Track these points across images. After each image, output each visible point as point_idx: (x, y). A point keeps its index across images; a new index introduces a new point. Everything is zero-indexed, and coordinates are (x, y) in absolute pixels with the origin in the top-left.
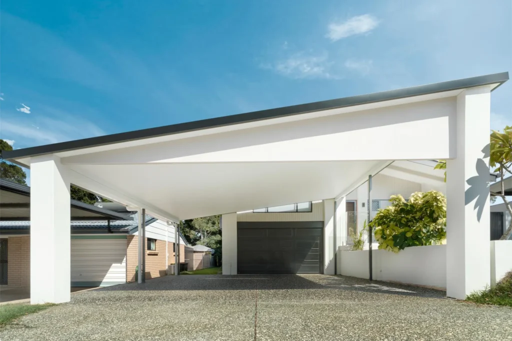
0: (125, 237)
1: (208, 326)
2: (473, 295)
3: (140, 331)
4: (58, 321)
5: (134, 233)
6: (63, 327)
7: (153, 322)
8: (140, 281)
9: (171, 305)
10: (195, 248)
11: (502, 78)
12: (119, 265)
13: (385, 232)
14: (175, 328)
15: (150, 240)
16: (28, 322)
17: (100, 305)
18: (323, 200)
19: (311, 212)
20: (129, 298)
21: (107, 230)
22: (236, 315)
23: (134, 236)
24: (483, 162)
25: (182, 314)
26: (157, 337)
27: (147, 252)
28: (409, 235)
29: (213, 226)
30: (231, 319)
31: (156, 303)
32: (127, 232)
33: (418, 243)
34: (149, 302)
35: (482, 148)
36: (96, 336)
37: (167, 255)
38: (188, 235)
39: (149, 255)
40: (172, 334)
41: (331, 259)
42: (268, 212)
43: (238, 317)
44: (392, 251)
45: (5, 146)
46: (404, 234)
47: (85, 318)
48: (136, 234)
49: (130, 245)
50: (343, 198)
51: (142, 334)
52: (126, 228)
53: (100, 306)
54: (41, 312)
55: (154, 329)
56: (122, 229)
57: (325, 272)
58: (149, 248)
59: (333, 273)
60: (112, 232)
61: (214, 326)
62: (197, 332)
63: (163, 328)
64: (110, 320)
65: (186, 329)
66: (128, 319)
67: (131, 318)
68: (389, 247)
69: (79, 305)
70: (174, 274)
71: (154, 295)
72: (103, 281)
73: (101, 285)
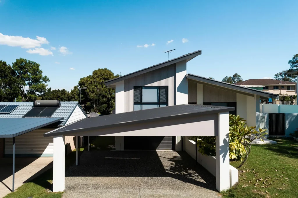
2: (223, 191)
8: (77, 164)
12: (52, 144)
35: (226, 135)
72: (43, 153)
73: (42, 156)
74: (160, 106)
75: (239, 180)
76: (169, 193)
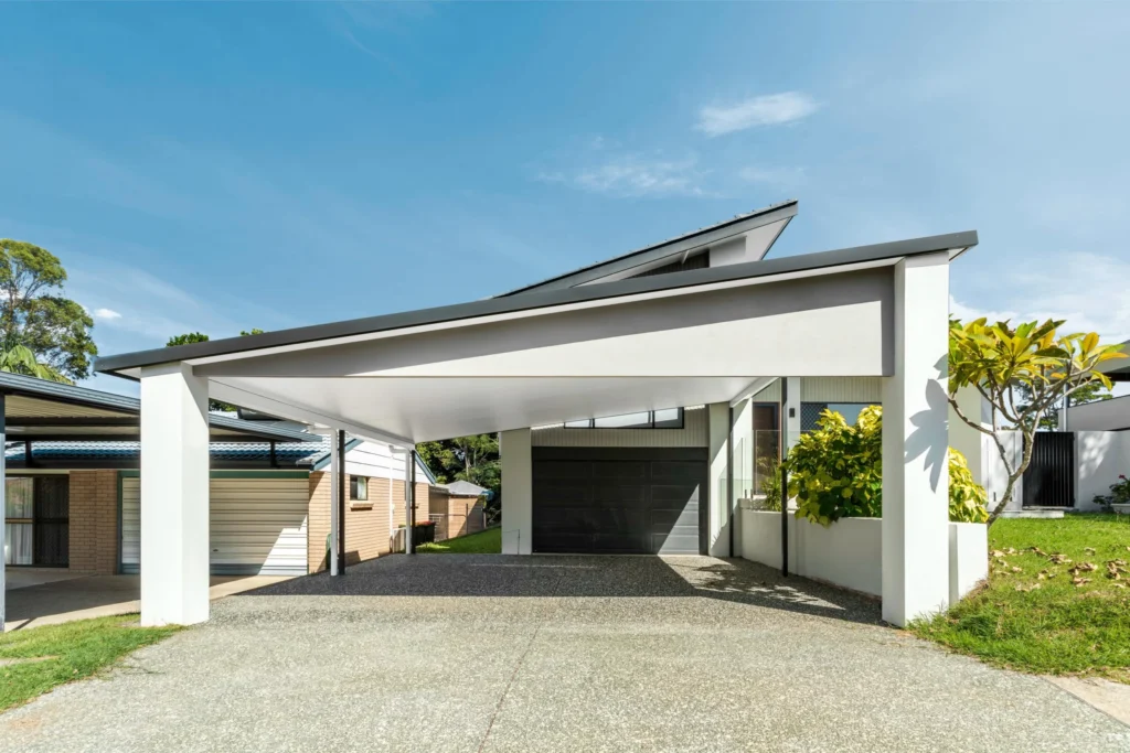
0: (306, 476)
1: (440, 677)
2: (918, 620)
3: (332, 684)
4: (197, 662)
5: (323, 467)
6: (208, 674)
7: (353, 668)
8: (334, 571)
9: (387, 632)
10: (451, 488)
11: (967, 241)
12: (295, 530)
13: (806, 484)
14: (387, 680)
15: (354, 479)
16: (148, 663)
17: (263, 628)
18: (707, 406)
19: (683, 427)
20: (315, 614)
21: (269, 463)
22: (491, 657)
23: (323, 473)
24: (938, 385)
25: (404, 652)
26: (357, 696)
27: (350, 503)
28: (847, 493)
29: (491, 441)
30: (481, 663)
31: (361, 626)
32: (310, 467)
33: (860, 511)
34: (350, 625)
35: (935, 362)
36: (264, 691)
37: (392, 506)
38: (439, 456)
39: (353, 510)
40: (381, 690)
41: (723, 525)
42: (594, 427)
43: (493, 661)
44: (818, 521)
45: (44, 261)
46: (837, 490)
47: (242, 656)
48: (328, 469)
49: (315, 492)
50: (746, 401)
51: (335, 689)
52: (307, 459)
53: (263, 632)
54: (165, 643)
55: (355, 681)
56: (300, 461)
57: (710, 552)
58: (354, 496)
59: (727, 553)
60: (279, 467)
61: (447, 679)
62: (418, 688)
63: (367, 679)
64: (283, 661)
65: (404, 681)
66: (313, 661)
67: (317, 657)
68: (811, 516)
69: (226, 628)
70: (404, 552)
71: (359, 607)
72: (266, 563)
73: (261, 572)
75: (991, 570)
76: (672, 631)
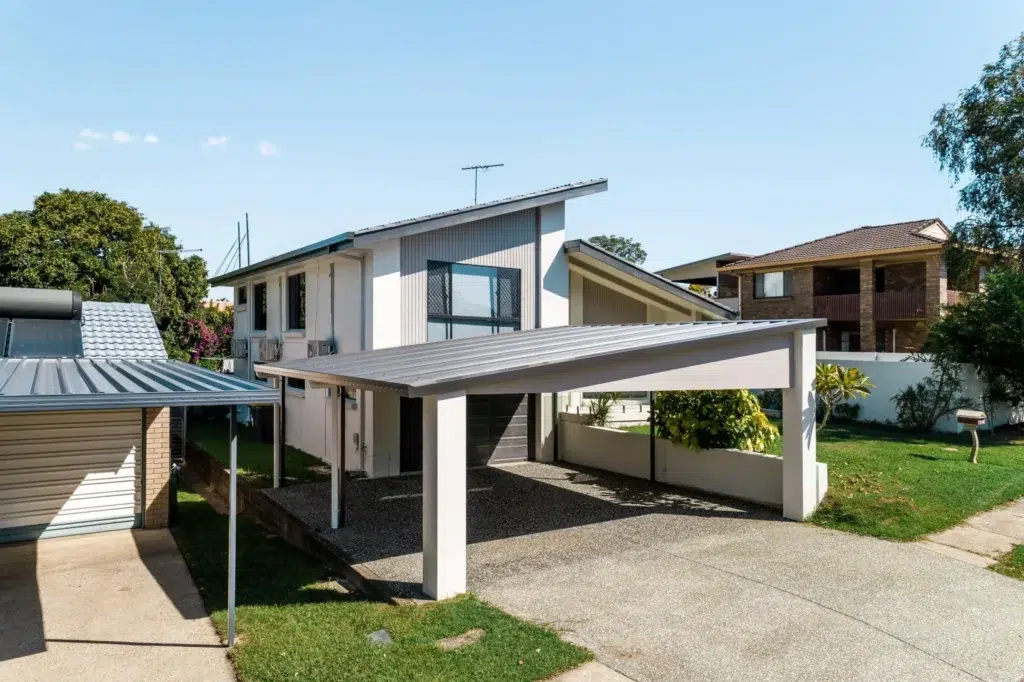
12: (109, 474)
41: (548, 435)
44: (695, 451)
49: (154, 425)
57: (538, 459)
59: (552, 459)
72: (53, 522)
73: (44, 534)
74: (501, 328)
